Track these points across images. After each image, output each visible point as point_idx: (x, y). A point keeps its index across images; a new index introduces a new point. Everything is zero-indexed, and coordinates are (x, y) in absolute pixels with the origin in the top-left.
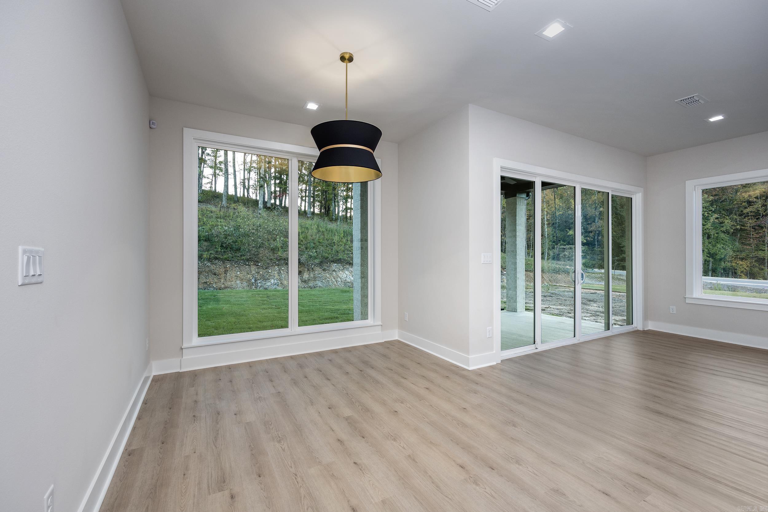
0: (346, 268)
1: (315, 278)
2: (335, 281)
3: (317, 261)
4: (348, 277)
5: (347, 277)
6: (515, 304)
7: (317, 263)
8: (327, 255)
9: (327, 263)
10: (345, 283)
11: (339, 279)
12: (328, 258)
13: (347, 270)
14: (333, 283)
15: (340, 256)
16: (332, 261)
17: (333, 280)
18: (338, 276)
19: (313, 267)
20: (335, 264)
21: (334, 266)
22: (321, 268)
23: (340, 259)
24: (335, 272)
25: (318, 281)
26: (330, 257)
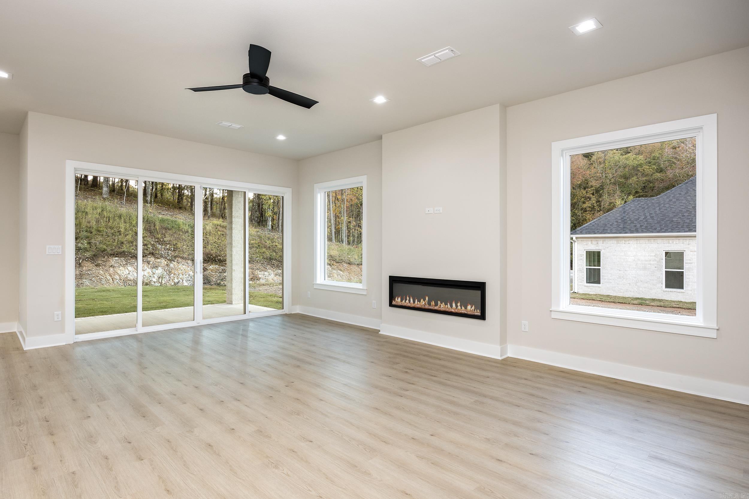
0: (130, 262)
1: (82, 276)
2: (111, 280)
3: (87, 254)
4: (131, 274)
5: (129, 273)
6: (231, 296)
7: (87, 257)
8: (105, 247)
9: (104, 257)
10: (125, 281)
11: (117, 277)
12: (105, 250)
13: (132, 265)
14: (107, 282)
15: (124, 248)
16: (111, 255)
17: (109, 277)
18: (117, 273)
19: (80, 262)
20: (117, 258)
21: (113, 261)
22: (93, 263)
23: (124, 252)
24: (113, 267)
25: (86, 279)
26: (109, 249)
